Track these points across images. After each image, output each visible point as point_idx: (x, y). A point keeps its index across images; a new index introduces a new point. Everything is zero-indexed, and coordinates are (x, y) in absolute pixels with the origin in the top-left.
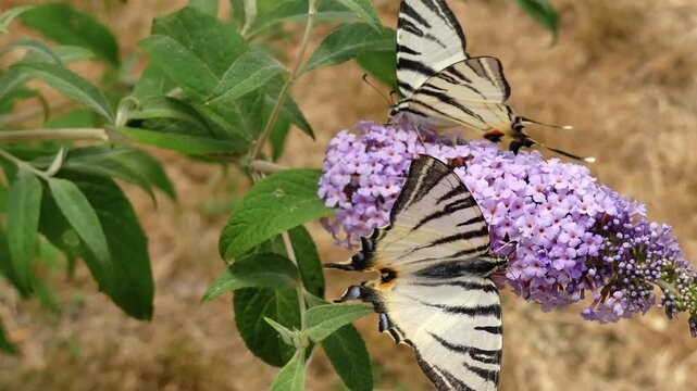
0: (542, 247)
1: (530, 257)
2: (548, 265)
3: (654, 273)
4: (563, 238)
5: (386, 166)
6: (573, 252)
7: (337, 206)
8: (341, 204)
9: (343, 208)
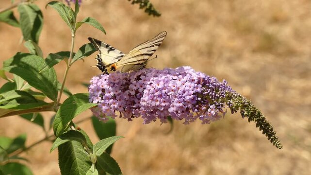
0: (180, 95)
1: (176, 99)
2: (184, 100)
3: (223, 94)
4: (187, 88)
5: (114, 84)
6: (192, 92)
7: (98, 102)
8: (99, 102)
9: (100, 103)
